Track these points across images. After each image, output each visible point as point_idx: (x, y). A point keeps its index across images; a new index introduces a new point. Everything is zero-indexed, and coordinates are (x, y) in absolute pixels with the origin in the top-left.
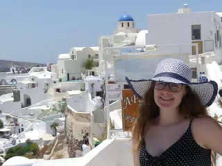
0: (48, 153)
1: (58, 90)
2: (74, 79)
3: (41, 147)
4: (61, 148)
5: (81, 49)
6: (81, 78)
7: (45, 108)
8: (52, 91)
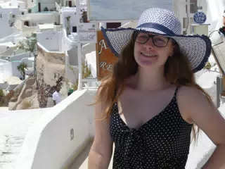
0: (14, 101)
1: (27, 23)
2: (46, 10)
3: (6, 92)
4: (30, 94)
6: (55, 9)
7: (10, 45)
8: (19, 24)
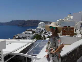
5: (61, 19)
